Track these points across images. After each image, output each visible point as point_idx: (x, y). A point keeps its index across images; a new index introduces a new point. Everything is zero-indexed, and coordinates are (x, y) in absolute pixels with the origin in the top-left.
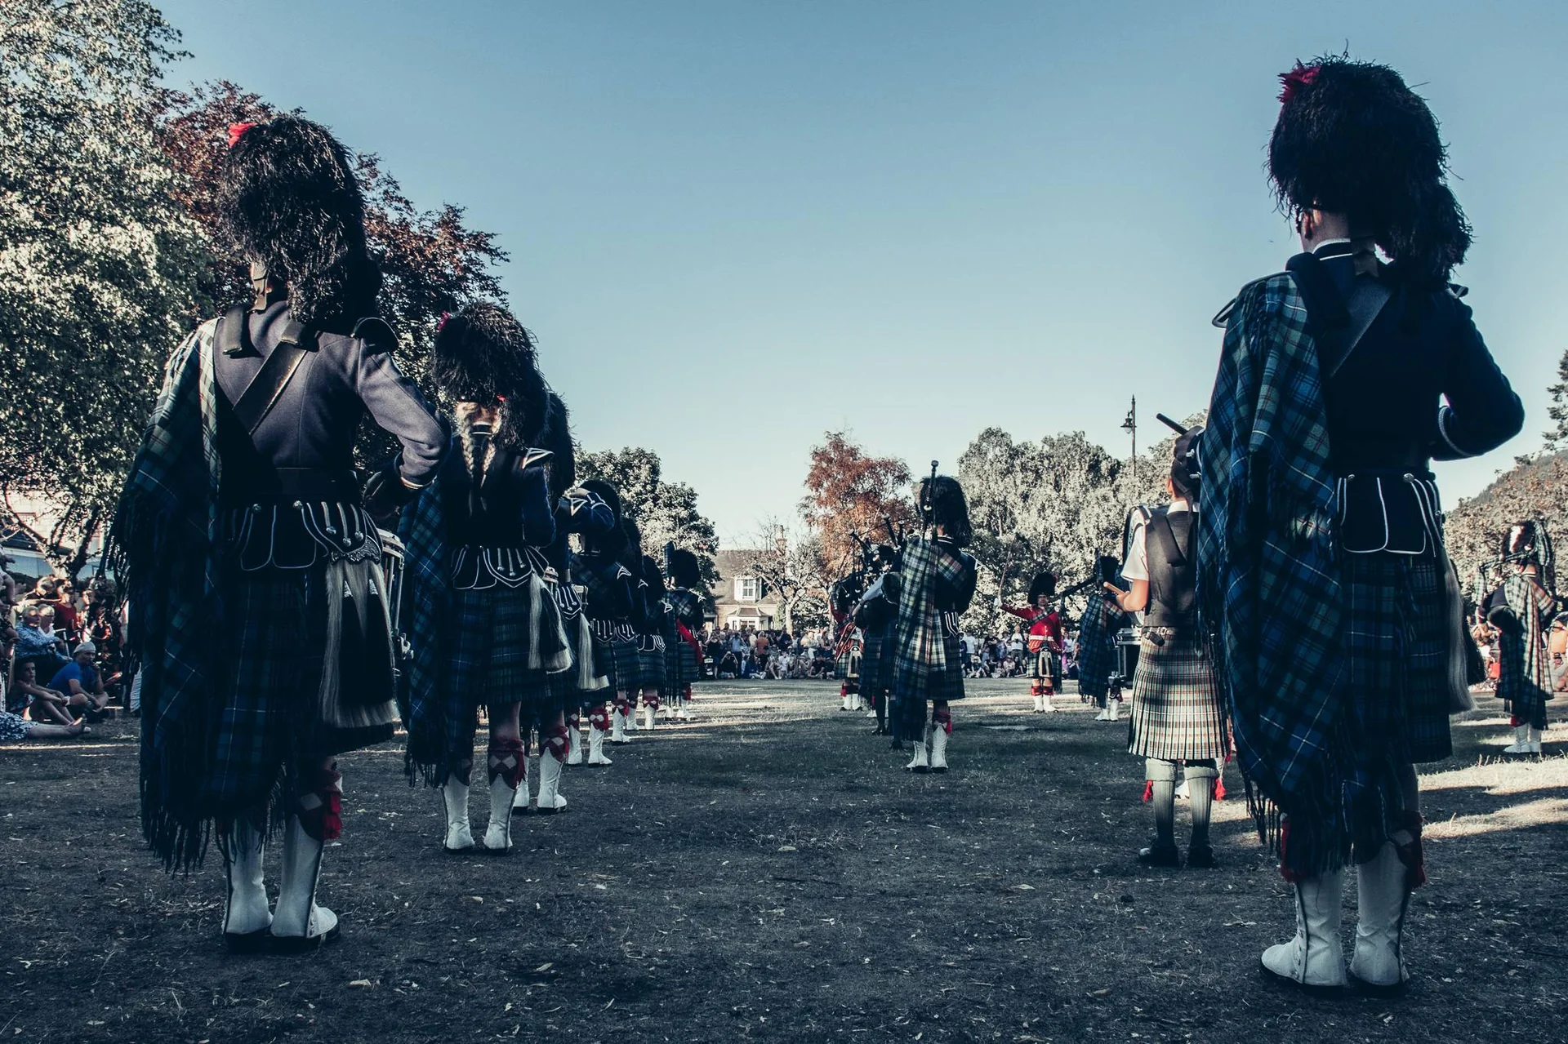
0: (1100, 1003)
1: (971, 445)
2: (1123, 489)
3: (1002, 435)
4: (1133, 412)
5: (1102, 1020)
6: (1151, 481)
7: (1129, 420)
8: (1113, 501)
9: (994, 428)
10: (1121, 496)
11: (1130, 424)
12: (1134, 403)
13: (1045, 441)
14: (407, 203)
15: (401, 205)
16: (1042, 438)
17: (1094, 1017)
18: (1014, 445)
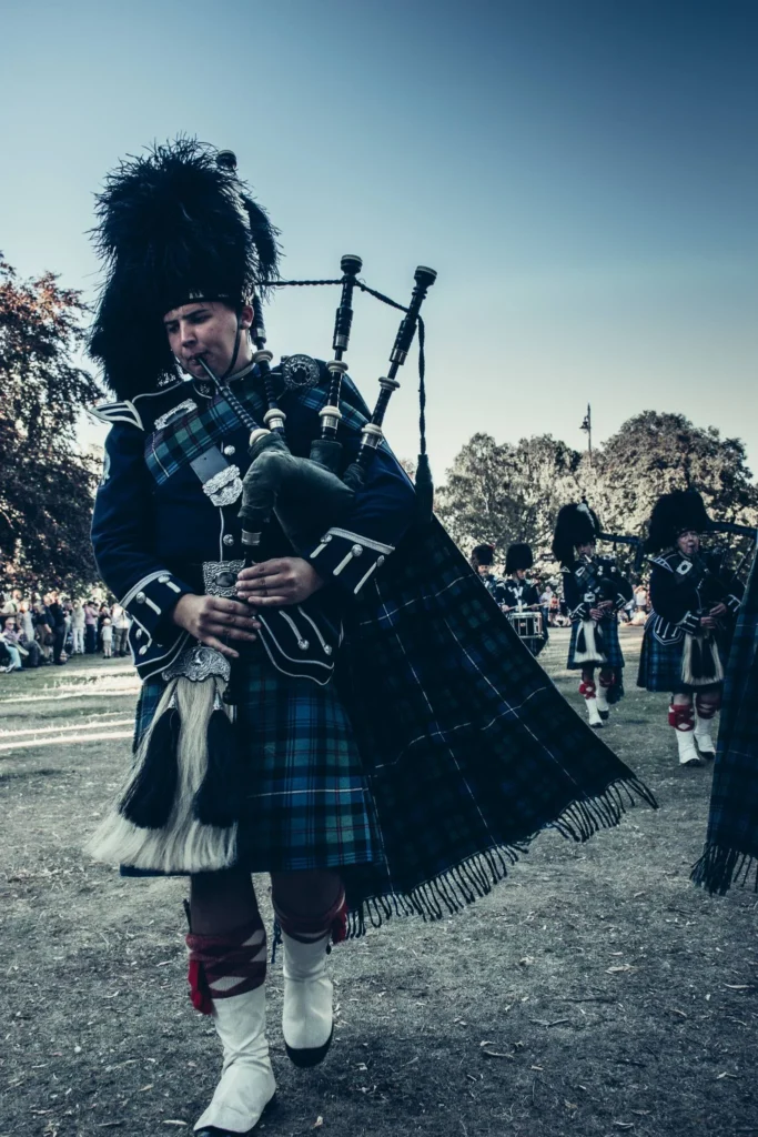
0: (641, 901)
1: (464, 447)
2: (583, 478)
3: (488, 438)
4: (588, 417)
5: (647, 912)
6: (603, 469)
7: (585, 423)
8: (576, 488)
9: (481, 433)
10: (581, 483)
11: (586, 426)
12: (589, 409)
13: (521, 442)
14: (11, 269)
15: (6, 270)
16: (519, 439)
17: (642, 910)
18: (497, 445)
